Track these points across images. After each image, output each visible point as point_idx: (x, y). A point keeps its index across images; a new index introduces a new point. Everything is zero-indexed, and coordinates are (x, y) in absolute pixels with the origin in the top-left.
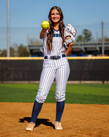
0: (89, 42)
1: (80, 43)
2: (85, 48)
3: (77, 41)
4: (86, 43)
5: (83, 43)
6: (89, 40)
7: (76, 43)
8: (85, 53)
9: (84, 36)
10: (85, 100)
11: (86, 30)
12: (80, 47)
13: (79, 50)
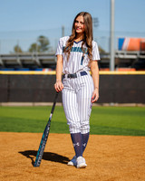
0: (46, 53)
1: (33, 53)
2: (41, 60)
3: (31, 50)
4: (43, 53)
5: (37, 53)
6: (47, 49)
7: (29, 53)
8: (39, 67)
9: (39, 44)
10: (37, 127)
11: (41, 37)
12: (34, 58)
13: (32, 62)
